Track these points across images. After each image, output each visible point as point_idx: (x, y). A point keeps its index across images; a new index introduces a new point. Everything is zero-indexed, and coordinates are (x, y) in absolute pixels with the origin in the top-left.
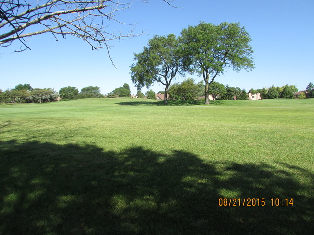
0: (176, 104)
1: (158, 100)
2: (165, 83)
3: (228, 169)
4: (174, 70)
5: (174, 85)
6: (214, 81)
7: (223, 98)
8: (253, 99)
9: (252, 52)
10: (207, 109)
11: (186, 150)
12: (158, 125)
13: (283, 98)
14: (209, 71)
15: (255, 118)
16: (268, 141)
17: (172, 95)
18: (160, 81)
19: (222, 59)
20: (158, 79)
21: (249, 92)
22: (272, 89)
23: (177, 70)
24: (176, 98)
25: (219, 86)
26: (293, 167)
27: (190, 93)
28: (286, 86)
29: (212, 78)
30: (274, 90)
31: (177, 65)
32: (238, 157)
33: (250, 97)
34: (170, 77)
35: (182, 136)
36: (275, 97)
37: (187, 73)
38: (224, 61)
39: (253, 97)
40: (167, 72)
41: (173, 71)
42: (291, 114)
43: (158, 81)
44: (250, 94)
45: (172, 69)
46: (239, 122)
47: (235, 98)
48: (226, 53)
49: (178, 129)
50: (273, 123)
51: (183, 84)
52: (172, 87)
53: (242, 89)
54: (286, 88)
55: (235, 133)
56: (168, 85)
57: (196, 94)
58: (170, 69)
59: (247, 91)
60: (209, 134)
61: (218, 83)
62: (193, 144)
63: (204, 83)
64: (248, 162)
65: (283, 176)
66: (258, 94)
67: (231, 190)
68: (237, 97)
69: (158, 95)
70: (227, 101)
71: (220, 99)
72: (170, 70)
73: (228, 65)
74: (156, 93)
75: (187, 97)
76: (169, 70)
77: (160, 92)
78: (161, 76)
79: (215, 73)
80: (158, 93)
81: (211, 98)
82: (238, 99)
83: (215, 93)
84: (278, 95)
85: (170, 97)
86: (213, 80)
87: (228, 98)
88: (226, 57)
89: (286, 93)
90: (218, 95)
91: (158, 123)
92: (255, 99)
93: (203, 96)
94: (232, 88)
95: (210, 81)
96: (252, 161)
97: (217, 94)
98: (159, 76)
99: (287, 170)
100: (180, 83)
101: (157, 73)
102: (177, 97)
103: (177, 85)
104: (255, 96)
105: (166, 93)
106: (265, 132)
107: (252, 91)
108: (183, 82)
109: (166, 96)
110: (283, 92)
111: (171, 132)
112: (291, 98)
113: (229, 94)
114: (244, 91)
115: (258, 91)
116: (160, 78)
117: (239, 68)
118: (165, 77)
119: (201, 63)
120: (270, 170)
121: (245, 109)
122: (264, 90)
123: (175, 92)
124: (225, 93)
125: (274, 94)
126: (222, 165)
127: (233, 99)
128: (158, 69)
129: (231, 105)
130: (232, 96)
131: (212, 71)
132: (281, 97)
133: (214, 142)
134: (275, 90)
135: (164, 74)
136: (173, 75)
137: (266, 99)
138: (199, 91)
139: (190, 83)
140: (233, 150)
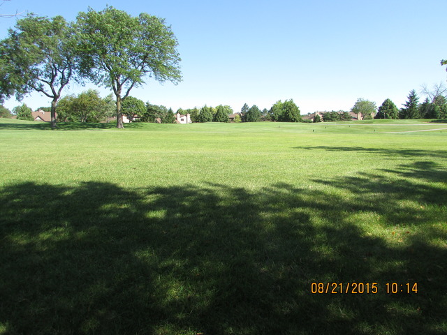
0: (72, 128)
1: (38, 121)
2: (52, 94)
3: (150, 193)
4: (66, 74)
5: (67, 97)
6: (129, 95)
7: (143, 120)
8: (182, 122)
9: (180, 60)
10: (121, 134)
11: (96, 180)
12: (48, 156)
13: (217, 121)
14: (122, 80)
15: (183, 144)
16: (195, 165)
17: (64, 113)
18: (42, 90)
19: (140, 65)
20: (37, 87)
21: (177, 112)
22: (204, 110)
23: (70, 74)
24: (69, 119)
25: (136, 103)
26: (216, 185)
27: (93, 112)
28: (220, 106)
29: (126, 90)
30: (206, 111)
31: (70, 66)
32: (161, 181)
33: (179, 119)
34: (60, 85)
35: (88, 166)
36: (209, 120)
37: (87, 80)
38: (142, 68)
39: (182, 120)
40: (53, 77)
41: (63, 75)
42: (223, 139)
43: (39, 91)
44: (179, 115)
45: (63, 73)
46: (163, 149)
47: (159, 120)
48: (145, 57)
49: (81, 159)
50: (203, 148)
51: (81, 97)
52: (64, 102)
53: (168, 108)
54: (220, 109)
55: (159, 159)
56: (55, 97)
57: (103, 113)
58: (58, 72)
59: (175, 111)
60: (126, 162)
61: (135, 98)
62: (106, 174)
63: (115, 98)
64: (172, 186)
65: (205, 193)
66: (189, 116)
67: (154, 210)
68: (162, 118)
69: (38, 114)
70: (148, 124)
71: (139, 122)
72: (59, 75)
73: (148, 74)
74: (34, 110)
75: (89, 117)
76: (56, 74)
77: (42, 108)
78: (43, 83)
79: (130, 84)
80: (38, 110)
81: (125, 120)
82: (162, 122)
83: (130, 112)
84: (212, 118)
85: (60, 117)
86: (128, 93)
87: (150, 121)
88: (146, 62)
89: (219, 116)
90: (136, 116)
91: (47, 153)
92: (185, 122)
93: (113, 116)
94: (155, 106)
95: (123, 94)
96: (176, 184)
97: (135, 114)
98: (39, 82)
99: (210, 187)
100: (76, 96)
101: (35, 77)
102: (72, 117)
103: (71, 99)
104: (184, 118)
105: (53, 110)
106: (193, 157)
107: (180, 112)
108: (80, 93)
109: (53, 115)
110: (217, 114)
111: (71, 163)
112: (226, 121)
113: (150, 115)
114: (170, 112)
115: (189, 111)
116: (41, 86)
117: (163, 79)
118: (51, 84)
119: (109, 68)
120: (194, 189)
121: (172, 134)
122: (195, 111)
123: (68, 109)
124: (146, 112)
125: (206, 116)
126: (144, 191)
127: (157, 122)
128: (37, 70)
129: (154, 129)
130: (154, 117)
131: (126, 80)
132: (215, 120)
133: (133, 170)
134: (208, 111)
135: (48, 80)
136: (64, 82)
137: (198, 122)
138: (106, 109)
139: (92, 96)
140: (155, 176)
